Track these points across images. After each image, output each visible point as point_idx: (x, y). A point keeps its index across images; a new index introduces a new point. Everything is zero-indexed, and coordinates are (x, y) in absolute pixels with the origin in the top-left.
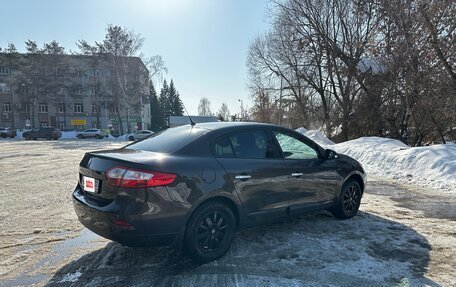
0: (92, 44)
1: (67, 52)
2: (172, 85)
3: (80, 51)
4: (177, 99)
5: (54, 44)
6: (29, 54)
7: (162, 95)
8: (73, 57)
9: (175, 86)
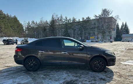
0: (98, 15)
1: (91, 19)
2: (126, 24)
3: (94, 18)
4: (127, 28)
5: (88, 17)
6: (82, 21)
7: (121, 28)
8: (93, 20)
9: (127, 24)
